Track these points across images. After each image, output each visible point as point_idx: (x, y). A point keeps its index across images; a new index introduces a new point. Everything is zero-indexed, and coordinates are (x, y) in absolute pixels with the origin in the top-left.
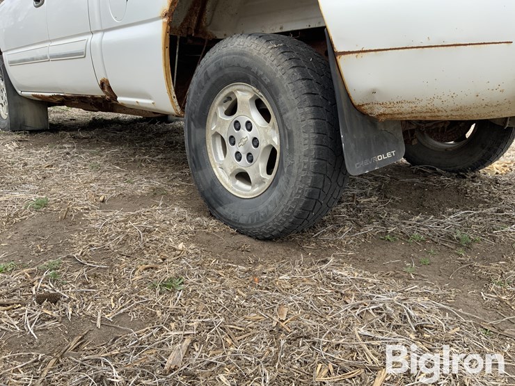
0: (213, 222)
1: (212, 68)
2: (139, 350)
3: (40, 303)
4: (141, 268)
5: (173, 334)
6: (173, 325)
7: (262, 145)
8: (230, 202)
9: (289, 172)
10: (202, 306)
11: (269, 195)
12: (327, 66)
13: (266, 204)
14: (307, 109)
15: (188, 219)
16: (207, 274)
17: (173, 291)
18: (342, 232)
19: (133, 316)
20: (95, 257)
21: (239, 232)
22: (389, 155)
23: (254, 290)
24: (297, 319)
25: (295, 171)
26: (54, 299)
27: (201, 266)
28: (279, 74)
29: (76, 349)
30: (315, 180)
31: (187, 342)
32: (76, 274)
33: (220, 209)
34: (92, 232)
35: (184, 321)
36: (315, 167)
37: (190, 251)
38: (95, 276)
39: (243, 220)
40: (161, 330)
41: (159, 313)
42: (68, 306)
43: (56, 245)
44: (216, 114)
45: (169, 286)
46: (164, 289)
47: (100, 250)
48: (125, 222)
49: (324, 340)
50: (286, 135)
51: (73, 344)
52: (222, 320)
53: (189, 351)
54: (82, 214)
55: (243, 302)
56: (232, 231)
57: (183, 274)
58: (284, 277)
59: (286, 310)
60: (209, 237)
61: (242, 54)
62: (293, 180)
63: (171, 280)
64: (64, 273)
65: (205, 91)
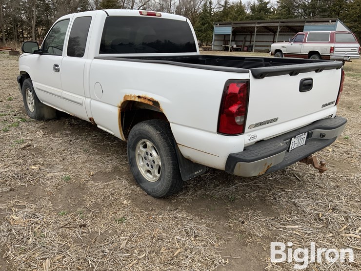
0: (138, 189)
1: (137, 132)
2: (113, 243)
3: (81, 227)
4: (111, 213)
5: (122, 238)
6: (122, 235)
7: (156, 163)
8: (145, 182)
9: (164, 177)
10: (132, 228)
11: (158, 183)
12: (174, 147)
13: (157, 186)
14: (169, 157)
15: (129, 187)
16: (134, 215)
17: (122, 222)
18: (188, 195)
19: (110, 231)
20: (94, 207)
21: (148, 194)
22: (199, 171)
23: (149, 222)
24: (160, 233)
25: (166, 177)
26: (85, 226)
27: (132, 212)
28: (160, 143)
29: (94, 243)
30: (173, 181)
31: (127, 240)
32: (89, 215)
33: (141, 184)
34: (91, 194)
35: (126, 233)
36: (173, 177)
37: (129, 204)
38: (96, 216)
39: (149, 190)
40: (119, 236)
41: (118, 230)
42: (89, 228)
43: (79, 201)
44: (139, 147)
45: (121, 221)
46: (120, 222)
47: (96, 203)
48: (104, 188)
49: (166, 240)
50: (163, 164)
51: (93, 241)
52: (137, 233)
53: (127, 243)
54: (85, 183)
55: (144, 227)
56: (145, 193)
57: (126, 216)
58: (161, 216)
59: (158, 230)
60: (136, 196)
61: (148, 132)
62: (165, 181)
63: (122, 218)
64: (85, 215)
65: (135, 139)
